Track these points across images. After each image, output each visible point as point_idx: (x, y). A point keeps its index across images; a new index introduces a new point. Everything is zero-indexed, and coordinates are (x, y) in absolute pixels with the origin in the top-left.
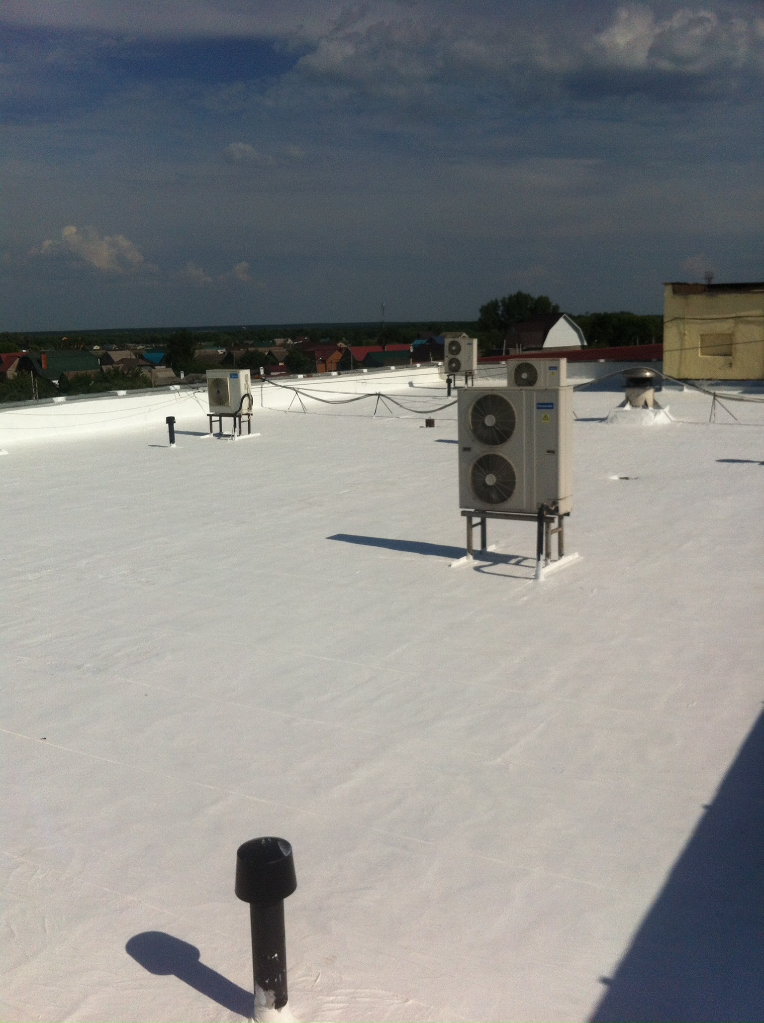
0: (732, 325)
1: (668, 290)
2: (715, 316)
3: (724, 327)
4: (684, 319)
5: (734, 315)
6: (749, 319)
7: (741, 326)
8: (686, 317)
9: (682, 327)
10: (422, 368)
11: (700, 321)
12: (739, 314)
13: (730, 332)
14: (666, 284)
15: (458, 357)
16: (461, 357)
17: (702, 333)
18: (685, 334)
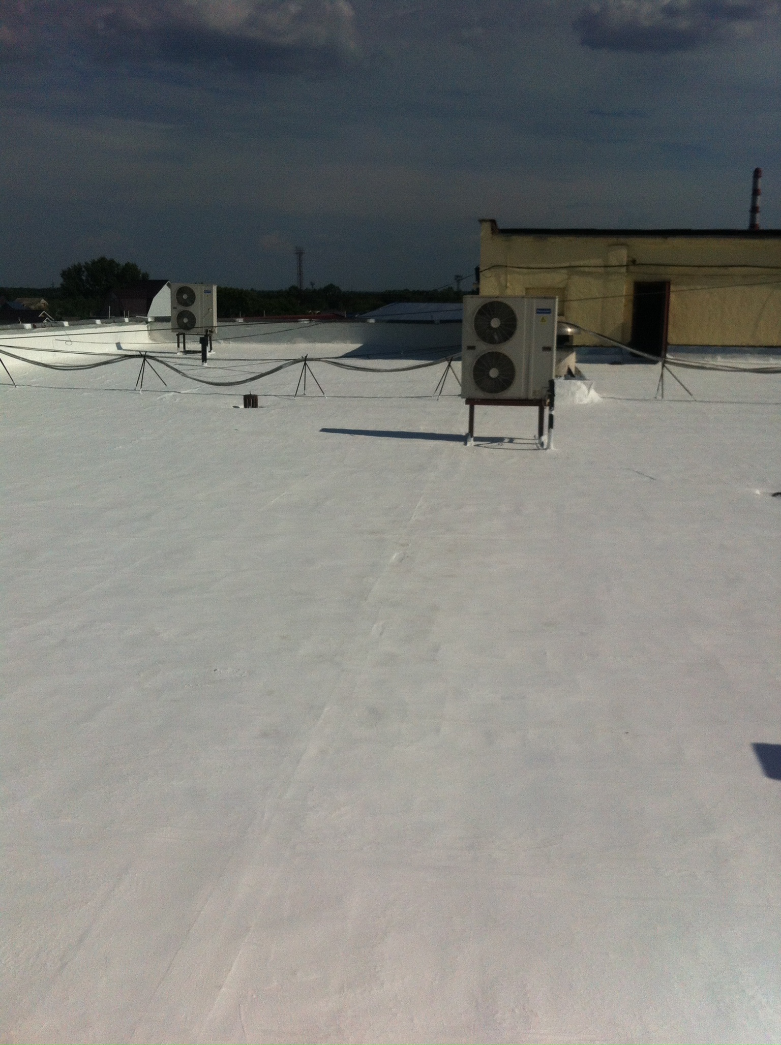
0: (566, 276)
1: (486, 228)
2: (545, 265)
3: (557, 279)
4: (506, 266)
5: (567, 264)
6: (587, 269)
7: (576, 278)
8: (508, 265)
9: (502, 279)
10: (131, 325)
11: (525, 271)
12: (573, 264)
13: (561, 286)
14: (482, 221)
15: (192, 309)
16: (196, 309)
17: (528, 286)
18: (506, 287)
